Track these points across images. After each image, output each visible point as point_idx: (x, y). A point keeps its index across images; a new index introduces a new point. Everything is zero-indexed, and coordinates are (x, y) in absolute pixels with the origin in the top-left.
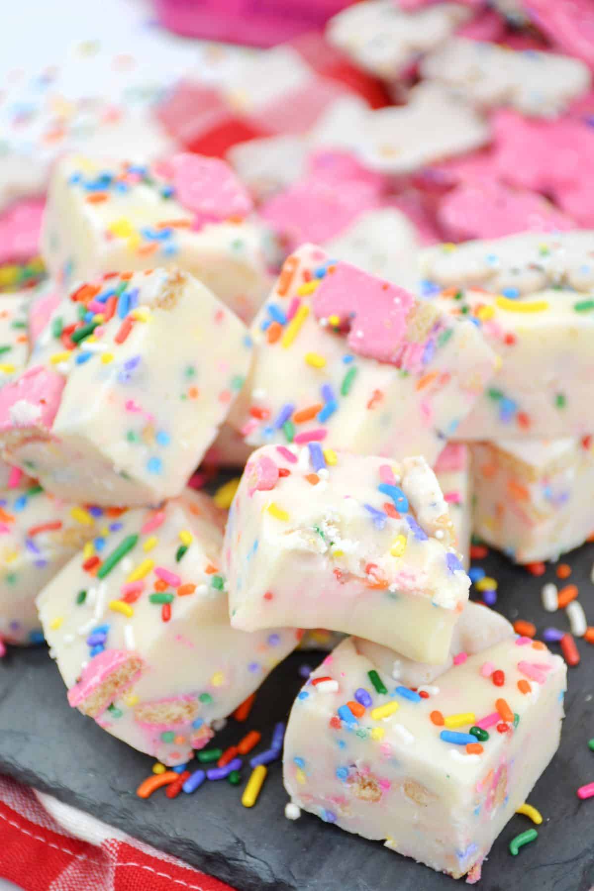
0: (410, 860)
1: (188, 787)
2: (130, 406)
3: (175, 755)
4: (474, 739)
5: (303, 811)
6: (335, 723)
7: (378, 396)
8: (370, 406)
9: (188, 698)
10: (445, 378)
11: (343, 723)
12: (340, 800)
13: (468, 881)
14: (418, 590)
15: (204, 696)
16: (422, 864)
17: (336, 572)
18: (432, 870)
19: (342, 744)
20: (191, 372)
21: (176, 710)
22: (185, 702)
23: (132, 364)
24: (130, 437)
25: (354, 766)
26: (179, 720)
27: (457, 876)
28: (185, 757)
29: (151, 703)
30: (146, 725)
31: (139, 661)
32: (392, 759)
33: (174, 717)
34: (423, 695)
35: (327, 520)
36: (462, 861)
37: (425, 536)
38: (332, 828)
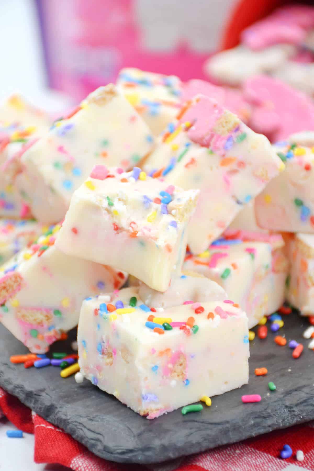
0: (125, 406)
1: (36, 363)
2: (61, 149)
3: (38, 347)
4: (163, 328)
5: (85, 379)
6: (96, 312)
7: (193, 161)
8: (187, 166)
9: (47, 310)
10: (242, 164)
11: (99, 312)
12: (99, 368)
13: (148, 418)
14: (152, 238)
15: (57, 312)
16: (130, 408)
17: (114, 224)
18: (133, 411)
19: (99, 326)
20: (105, 143)
21: (40, 317)
22: (45, 313)
23: (69, 127)
24: (56, 165)
25: (104, 343)
26: (41, 324)
27: (142, 414)
28: (43, 350)
29: (26, 308)
30: (22, 321)
31: (21, 278)
32: (116, 332)
33: (38, 321)
34: (153, 310)
35: (119, 197)
36: (144, 403)
37: (166, 212)
38: (96, 389)
